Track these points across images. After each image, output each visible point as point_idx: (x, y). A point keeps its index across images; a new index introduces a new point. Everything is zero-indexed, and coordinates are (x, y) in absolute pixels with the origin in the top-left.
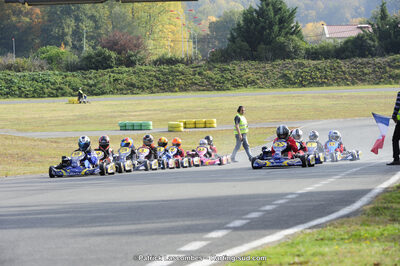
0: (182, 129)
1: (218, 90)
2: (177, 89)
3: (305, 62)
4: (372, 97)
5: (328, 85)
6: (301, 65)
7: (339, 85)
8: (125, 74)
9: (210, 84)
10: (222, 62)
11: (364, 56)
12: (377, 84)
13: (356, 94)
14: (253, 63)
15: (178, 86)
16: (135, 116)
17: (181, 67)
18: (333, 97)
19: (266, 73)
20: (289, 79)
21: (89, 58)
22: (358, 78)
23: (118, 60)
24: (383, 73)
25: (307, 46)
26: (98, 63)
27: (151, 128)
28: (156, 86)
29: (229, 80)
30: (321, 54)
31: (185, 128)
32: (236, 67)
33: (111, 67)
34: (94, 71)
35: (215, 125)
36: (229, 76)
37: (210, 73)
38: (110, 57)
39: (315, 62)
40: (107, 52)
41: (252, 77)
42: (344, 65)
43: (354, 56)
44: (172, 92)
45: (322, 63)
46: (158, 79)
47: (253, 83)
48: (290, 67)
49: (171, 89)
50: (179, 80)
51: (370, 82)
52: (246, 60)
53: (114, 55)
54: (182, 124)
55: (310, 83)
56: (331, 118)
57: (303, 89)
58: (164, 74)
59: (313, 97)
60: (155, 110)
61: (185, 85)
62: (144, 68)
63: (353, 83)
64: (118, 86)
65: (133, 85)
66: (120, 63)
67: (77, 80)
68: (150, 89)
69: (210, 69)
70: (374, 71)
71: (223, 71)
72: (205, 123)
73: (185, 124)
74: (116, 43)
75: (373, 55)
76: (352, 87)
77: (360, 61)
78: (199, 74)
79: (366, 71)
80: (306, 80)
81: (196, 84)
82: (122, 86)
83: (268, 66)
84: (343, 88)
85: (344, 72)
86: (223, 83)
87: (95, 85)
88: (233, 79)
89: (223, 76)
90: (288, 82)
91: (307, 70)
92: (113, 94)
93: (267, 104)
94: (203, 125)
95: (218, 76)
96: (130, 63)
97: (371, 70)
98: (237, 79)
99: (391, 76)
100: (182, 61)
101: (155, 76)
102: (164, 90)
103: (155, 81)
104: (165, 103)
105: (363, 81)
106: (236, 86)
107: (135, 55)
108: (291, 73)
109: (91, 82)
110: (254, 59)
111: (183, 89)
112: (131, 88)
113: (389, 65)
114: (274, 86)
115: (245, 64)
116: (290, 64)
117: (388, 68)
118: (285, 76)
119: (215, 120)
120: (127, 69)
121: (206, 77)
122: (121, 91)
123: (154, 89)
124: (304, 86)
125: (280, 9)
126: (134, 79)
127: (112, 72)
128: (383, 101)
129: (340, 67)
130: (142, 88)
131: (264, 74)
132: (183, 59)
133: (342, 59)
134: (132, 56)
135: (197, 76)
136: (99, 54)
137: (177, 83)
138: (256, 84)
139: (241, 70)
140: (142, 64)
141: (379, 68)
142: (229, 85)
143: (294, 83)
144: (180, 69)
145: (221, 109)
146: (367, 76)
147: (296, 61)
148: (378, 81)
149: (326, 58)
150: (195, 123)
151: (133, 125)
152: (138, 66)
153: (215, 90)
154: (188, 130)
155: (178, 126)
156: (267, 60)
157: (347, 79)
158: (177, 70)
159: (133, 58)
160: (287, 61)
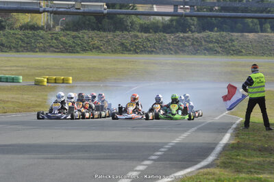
0: (45, 83)
1: (70, 52)
2: (37, 50)
3: (139, 34)
4: (191, 65)
5: (156, 53)
6: (136, 36)
7: (164, 54)
9: (64, 47)
10: (74, 31)
11: (185, 32)
12: (195, 54)
14: (99, 32)
15: (39, 48)
16: (7, 70)
17: (42, 33)
18: (160, 63)
19: (108, 41)
20: (126, 48)
22: (179, 49)
24: (199, 46)
25: (141, 22)
27: (21, 81)
28: (21, 46)
29: (79, 45)
30: (151, 28)
31: (48, 82)
32: (85, 36)
35: (71, 82)
36: (78, 41)
37: (64, 39)
39: (147, 35)
41: (96, 42)
42: (170, 38)
43: (177, 32)
44: (34, 52)
45: (151, 36)
46: (23, 41)
47: (97, 48)
48: (127, 37)
49: (33, 50)
50: (39, 43)
51: (189, 53)
52: (93, 29)
54: (46, 80)
55: (142, 51)
56: (159, 81)
57: (136, 55)
58: (28, 38)
59: (145, 63)
60: (22, 66)
61: (44, 47)
62: (12, 32)
63: (176, 53)
65: (2, 45)
69: (64, 36)
70: (192, 44)
72: (63, 79)
73: (48, 80)
75: (192, 32)
76: (174, 56)
77: (182, 35)
78: (56, 39)
79: (186, 43)
80: (137, 47)
81: (53, 47)
83: (110, 35)
84: (167, 56)
85: (169, 44)
86: (74, 47)
88: (82, 44)
89: (74, 42)
90: (124, 49)
91: (140, 40)
93: (109, 67)
94: (61, 81)
95: (70, 42)
97: (190, 43)
98: (85, 45)
99: (206, 49)
100: (42, 28)
101: (21, 39)
102: (28, 51)
103: (20, 43)
104: (30, 61)
105: (184, 51)
106: (85, 50)
107: (5, 21)
108: (127, 43)
110: (99, 30)
111: (43, 50)
112: (1, 47)
113: (205, 41)
114: (114, 51)
115: (91, 33)
116: (127, 35)
117: (203, 43)
118: (122, 44)
119: (71, 78)
121: (61, 42)
123: (20, 50)
124: (137, 53)
126: (4, 40)
128: (199, 69)
129: (166, 40)
130: (10, 48)
131: (107, 42)
132: (43, 27)
133: (168, 33)
134: (2, 21)
135: (54, 41)
137: (38, 45)
138: (100, 49)
139: (90, 37)
140: (11, 29)
141: (197, 42)
142: (79, 50)
143: (130, 50)
144: (41, 35)
145: (74, 69)
146: (186, 48)
147: (132, 33)
148: (196, 52)
149: (155, 32)
150: (55, 79)
151: (7, 78)
152: (7, 30)
153: (67, 52)
154: (50, 85)
155: (43, 81)
156: (109, 31)
157: (171, 50)
158: (38, 35)
159: (3, 23)
160: (125, 33)
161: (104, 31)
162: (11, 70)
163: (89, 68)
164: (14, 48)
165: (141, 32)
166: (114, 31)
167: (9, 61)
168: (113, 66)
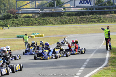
0: (35, 37)
1: (42, 25)
2: (30, 25)
3: (67, 17)
4: (86, 27)
5: (73, 24)
6: (66, 18)
7: (76, 24)
8: (15, 21)
10: (43, 17)
13: (81, 26)
14: (52, 17)
16: (20, 33)
17: (31, 19)
18: (75, 27)
20: (62, 22)
21: (5, 16)
22: (82, 22)
23: (13, 17)
24: (89, 20)
26: (8, 17)
28: (24, 24)
30: (71, 15)
32: (47, 19)
33: (11, 19)
34: (6, 20)
35: (44, 36)
36: (45, 21)
37: (39, 20)
38: (11, 16)
39: (69, 17)
40: (10, 14)
41: (51, 21)
42: (78, 18)
43: (81, 15)
44: (29, 26)
45: (71, 17)
47: (52, 23)
48: (62, 18)
49: (28, 25)
51: (85, 23)
52: (50, 16)
53: (12, 15)
56: (76, 34)
58: (26, 21)
59: (70, 27)
60: (25, 31)
61: (32, 24)
62: (21, 19)
63: (80, 23)
64: (13, 24)
65: (17, 24)
66: (14, 18)
67: (2, 22)
68: (23, 25)
69: (39, 19)
70: (86, 20)
71: (43, 20)
72: (41, 35)
74: (12, 12)
75: (86, 15)
76: (80, 24)
77: (82, 16)
78: (36, 21)
79: (84, 19)
80: (66, 22)
81: (35, 23)
82: (14, 24)
83: (56, 18)
84: (78, 24)
85: (78, 20)
86: (43, 23)
87: (7, 24)
89: (43, 21)
90: (62, 23)
91: (67, 19)
92: (12, 26)
93: (57, 30)
96: (16, 18)
98: (47, 22)
99: (91, 21)
101: (24, 21)
102: (26, 25)
104: (28, 29)
105: (83, 22)
106: (47, 24)
108: (62, 20)
109: (6, 23)
110: (52, 16)
111: (32, 25)
112: (17, 25)
113: (91, 18)
114: (58, 24)
115: (49, 18)
118: (61, 21)
119: (44, 35)
120: (16, 19)
122: (14, 26)
123: (24, 25)
124: (66, 24)
125: (59, 2)
126: (18, 22)
127: (12, 20)
128: (89, 28)
130: (20, 25)
131: (55, 20)
132: (31, 16)
133: (77, 16)
134: (17, 15)
136: (8, 15)
137: (30, 23)
138: (53, 23)
139: (48, 19)
140: (20, 18)
142: (45, 24)
143: (64, 23)
145: (44, 31)
147: (64, 17)
148: (88, 22)
149: (73, 16)
150: (38, 35)
151: (21, 36)
152: (19, 18)
153: (41, 25)
155: (33, 37)
156: (56, 16)
157: (78, 22)
159: (17, 16)
160: (62, 17)
161: (54, 16)
162: (22, 33)
163: (50, 31)
164: (22, 25)
165: (67, 16)
166: (58, 17)
167: (20, 29)
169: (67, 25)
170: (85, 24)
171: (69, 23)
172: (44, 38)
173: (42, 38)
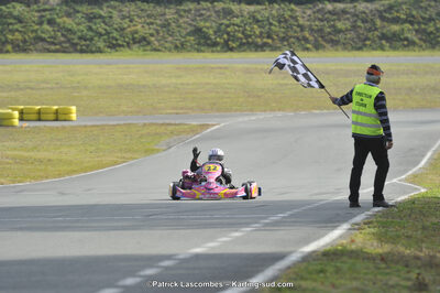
0: (16, 122)
1: (82, 51)
2: (9, 47)
3: (235, 7)
5: (273, 49)
6: (228, 13)
9: (69, 41)
12: (360, 49)
14: (145, 6)
15: (12, 42)
17: (18, 9)
19: (166, 25)
20: (206, 37)
22: (326, 38)
24: (370, 30)
29: (101, 35)
31: (21, 119)
32: (115, 14)
35: (74, 117)
36: (100, 27)
37: (68, 22)
39: (252, 8)
41: (141, 29)
42: (303, 13)
45: (264, 10)
47: (142, 42)
48: (208, 15)
50: (13, 32)
51: (345, 46)
54: (16, 114)
55: (242, 44)
56: (272, 110)
59: (247, 71)
61: (25, 41)
63: (317, 47)
69: (69, 15)
70: (354, 27)
71: (91, 18)
72: (57, 112)
73: (21, 113)
77: (329, 7)
78: (51, 22)
79: (339, 25)
80: (235, 39)
81: (43, 40)
83: (170, 12)
85: (302, 28)
86: (92, 39)
88: (108, 33)
89: (90, 29)
90: (204, 41)
91: (237, 21)
93: (164, 81)
94: (52, 117)
95: (81, 27)
97: (348, 25)
98: (115, 34)
99: (384, 37)
105: (335, 43)
106: (114, 46)
108: (209, 27)
111: (21, 48)
113: (383, 18)
114: (180, 47)
116: (208, 10)
117: (378, 22)
118: (198, 31)
119: (74, 109)
121: (61, 28)
124: (231, 49)
129: (295, 18)
131: (163, 26)
133: (297, 4)
135: (46, 27)
137: (10, 37)
138: (149, 43)
139: (124, 18)
141: (364, 21)
142: (101, 44)
143: (215, 44)
144: (16, 13)
145: (86, 88)
146: (341, 36)
147: (219, 6)
148: (361, 44)
149: (271, 2)
150: (39, 112)
153: (76, 51)
154: (26, 124)
155: (10, 117)
157: (306, 40)
158: (10, 14)
160: (204, 4)
161: (158, 2)
163: (120, 86)
165: (239, 2)
166: (180, 3)
168: (174, 80)
169: (235, 56)
170: (346, 53)
171: (248, 44)
172: (74, 128)
173: (64, 128)
